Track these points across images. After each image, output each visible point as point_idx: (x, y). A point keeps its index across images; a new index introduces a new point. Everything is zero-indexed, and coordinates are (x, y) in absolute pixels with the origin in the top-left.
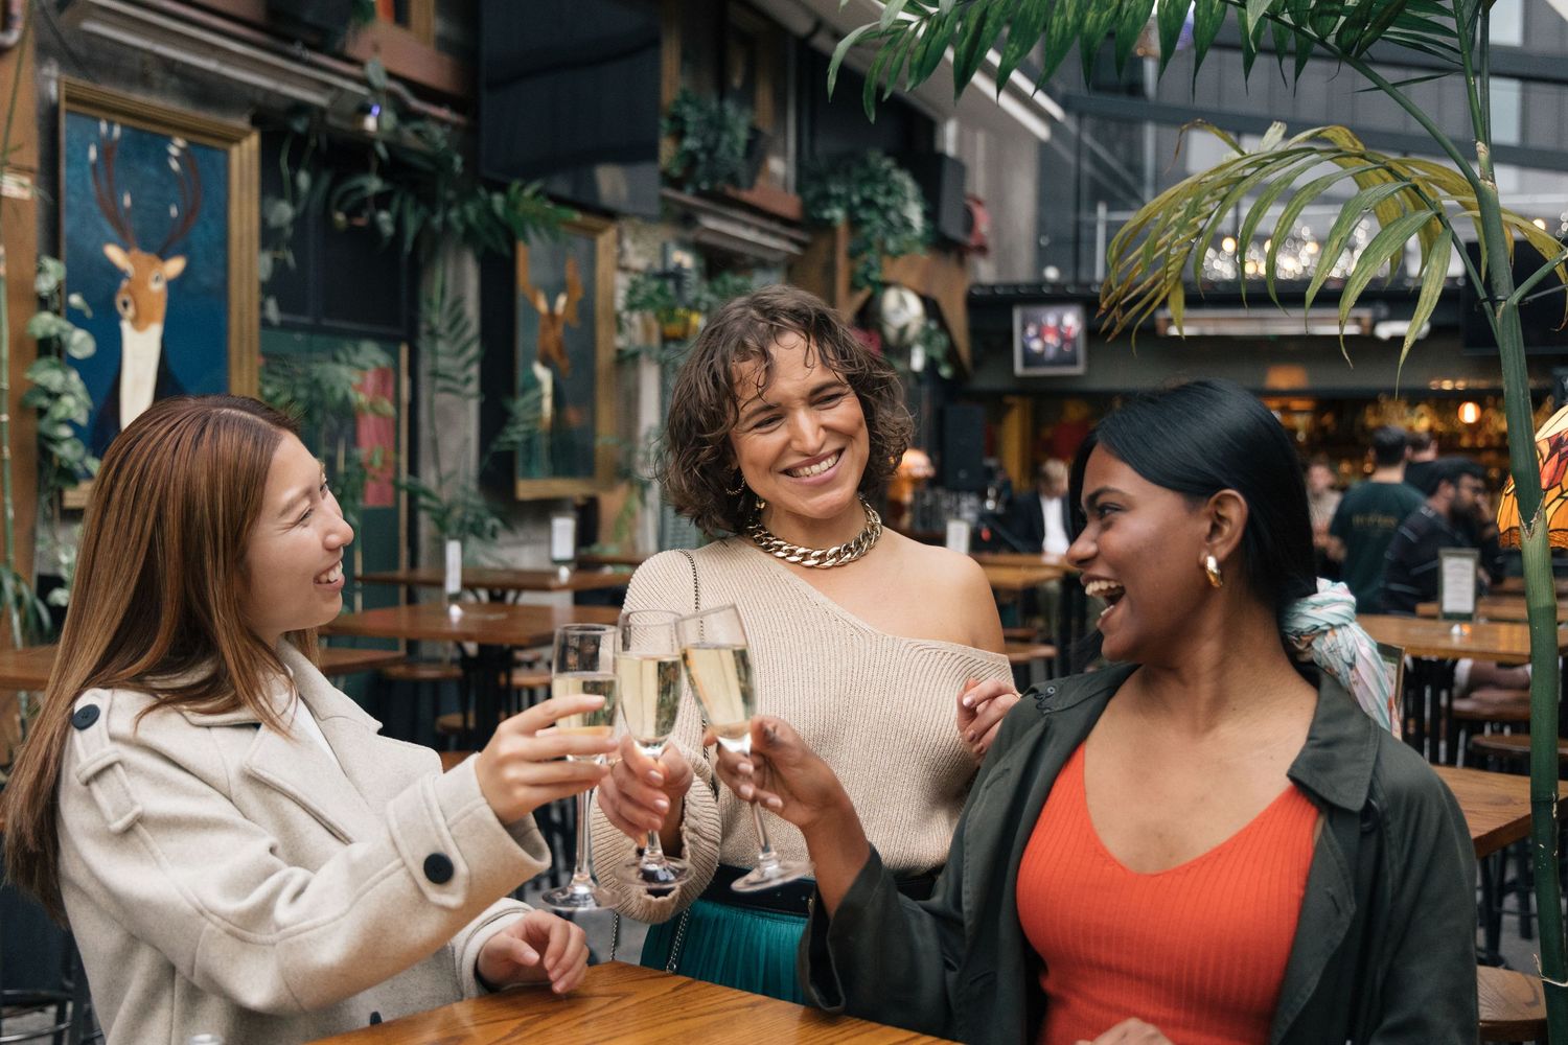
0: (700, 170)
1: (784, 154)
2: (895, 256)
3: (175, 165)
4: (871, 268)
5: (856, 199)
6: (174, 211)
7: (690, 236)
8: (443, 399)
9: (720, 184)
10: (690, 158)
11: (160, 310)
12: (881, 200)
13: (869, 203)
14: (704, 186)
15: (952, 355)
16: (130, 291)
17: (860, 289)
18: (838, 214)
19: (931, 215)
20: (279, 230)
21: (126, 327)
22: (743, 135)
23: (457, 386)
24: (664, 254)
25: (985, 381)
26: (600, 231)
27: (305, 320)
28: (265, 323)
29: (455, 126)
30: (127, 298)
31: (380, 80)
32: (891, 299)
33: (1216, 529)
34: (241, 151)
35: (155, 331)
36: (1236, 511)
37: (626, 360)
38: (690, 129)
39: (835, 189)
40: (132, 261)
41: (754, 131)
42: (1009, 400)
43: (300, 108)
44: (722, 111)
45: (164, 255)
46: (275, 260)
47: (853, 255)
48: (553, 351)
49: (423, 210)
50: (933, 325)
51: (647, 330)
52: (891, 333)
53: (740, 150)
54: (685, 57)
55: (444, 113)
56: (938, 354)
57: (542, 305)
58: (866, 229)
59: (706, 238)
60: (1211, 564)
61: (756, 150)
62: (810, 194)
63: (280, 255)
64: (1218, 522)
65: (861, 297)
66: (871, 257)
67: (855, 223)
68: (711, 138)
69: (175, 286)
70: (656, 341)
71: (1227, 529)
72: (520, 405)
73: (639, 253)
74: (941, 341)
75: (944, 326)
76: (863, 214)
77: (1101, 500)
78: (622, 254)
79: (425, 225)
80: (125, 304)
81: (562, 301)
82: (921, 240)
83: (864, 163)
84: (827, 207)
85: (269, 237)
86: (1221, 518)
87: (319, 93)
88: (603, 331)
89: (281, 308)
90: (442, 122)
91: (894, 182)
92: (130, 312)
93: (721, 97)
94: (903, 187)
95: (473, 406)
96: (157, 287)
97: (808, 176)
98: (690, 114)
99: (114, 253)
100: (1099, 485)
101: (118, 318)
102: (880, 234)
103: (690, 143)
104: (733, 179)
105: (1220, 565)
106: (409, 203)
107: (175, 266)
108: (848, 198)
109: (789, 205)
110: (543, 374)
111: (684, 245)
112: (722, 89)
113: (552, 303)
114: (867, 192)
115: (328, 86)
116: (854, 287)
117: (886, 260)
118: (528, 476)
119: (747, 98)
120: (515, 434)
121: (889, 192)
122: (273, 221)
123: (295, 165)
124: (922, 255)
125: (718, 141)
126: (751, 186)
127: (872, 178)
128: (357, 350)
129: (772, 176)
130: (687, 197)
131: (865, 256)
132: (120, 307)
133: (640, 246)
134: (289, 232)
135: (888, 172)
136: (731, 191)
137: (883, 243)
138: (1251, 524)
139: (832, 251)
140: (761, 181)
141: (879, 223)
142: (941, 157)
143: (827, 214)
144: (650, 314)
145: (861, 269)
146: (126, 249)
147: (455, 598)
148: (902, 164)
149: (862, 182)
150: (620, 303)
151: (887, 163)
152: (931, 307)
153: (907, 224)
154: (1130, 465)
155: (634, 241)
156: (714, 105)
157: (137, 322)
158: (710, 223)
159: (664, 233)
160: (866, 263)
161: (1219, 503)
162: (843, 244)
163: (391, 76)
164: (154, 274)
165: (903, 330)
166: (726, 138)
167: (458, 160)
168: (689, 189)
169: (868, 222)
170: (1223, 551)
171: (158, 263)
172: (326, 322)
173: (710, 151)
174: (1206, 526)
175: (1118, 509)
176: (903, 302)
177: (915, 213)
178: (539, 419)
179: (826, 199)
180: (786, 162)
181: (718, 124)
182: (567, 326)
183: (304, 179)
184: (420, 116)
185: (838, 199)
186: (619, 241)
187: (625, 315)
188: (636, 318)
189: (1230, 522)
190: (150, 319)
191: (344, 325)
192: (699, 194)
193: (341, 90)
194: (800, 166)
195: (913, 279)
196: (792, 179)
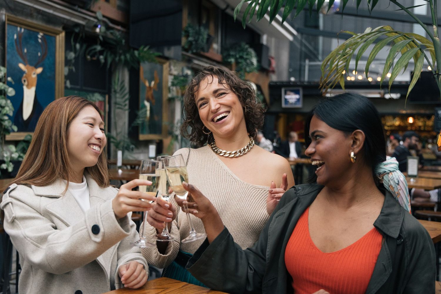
0: (193, 46)
1: (217, 43)
2: (249, 72)
3: (40, 41)
4: (242, 76)
5: (238, 56)
6: (39, 54)
7: (190, 65)
8: (118, 111)
9: (199, 51)
10: (190, 43)
11: (35, 83)
12: (245, 56)
13: (241, 57)
14: (194, 51)
15: (264, 101)
16: (26, 77)
18: (232, 60)
19: (259, 61)
20: (70, 61)
21: (25, 88)
22: (206, 37)
23: (122, 107)
24: (182, 70)
25: (274, 109)
26: (164, 63)
27: (78, 87)
28: (66, 88)
29: (122, 32)
30: (25, 79)
31: (101, 18)
33: (354, 143)
34: (59, 37)
35: (33, 89)
36: (361, 137)
37: (171, 100)
38: (191, 34)
39: (232, 53)
40: (27, 68)
41: (209, 36)
42: (281, 115)
43: (77, 25)
44: (200, 30)
45: (36, 67)
46: (69, 69)
48: (150, 97)
49: (113, 56)
50: (259, 93)
51: (177, 92)
53: (205, 41)
54: (189, 14)
55: (119, 28)
57: (147, 84)
58: (241, 65)
59: (195, 66)
60: (352, 154)
61: (210, 41)
62: (225, 54)
63: (71, 68)
64: (355, 140)
66: (242, 73)
67: (237, 63)
68: (196, 37)
69: (39, 76)
70: (180, 95)
71: (358, 143)
72: (140, 113)
73: (175, 70)
74: (262, 97)
75: (262, 93)
76: (240, 60)
77: (315, 134)
78: (170, 70)
79: (113, 61)
80: (25, 81)
81: (153, 83)
82: (256, 68)
83: (240, 46)
84: (229, 58)
85: (67, 62)
86: (356, 139)
87: (83, 21)
88: (165, 92)
89: (71, 83)
90: (119, 30)
91: (249, 52)
92: (26, 83)
93: (200, 26)
94: (251, 53)
95: (127, 113)
96: (34, 76)
97: (224, 49)
98: (191, 30)
99: (21, 66)
100: (315, 129)
101: (23, 85)
102: (244, 66)
103: (190, 39)
104: (203, 49)
105: (355, 155)
106: (109, 53)
107: (39, 70)
108: (236, 56)
109: (218, 57)
110: (147, 104)
111: (189, 68)
112: (200, 24)
113: (150, 83)
114: (241, 54)
115: (85, 19)
117: (246, 74)
118: (143, 133)
119: (207, 26)
120: (139, 121)
121: (247, 54)
122: (69, 58)
123: (75, 41)
124: (256, 73)
125: (198, 38)
126: (208, 51)
127: (242, 50)
128: (93, 96)
129: (214, 49)
130: (189, 54)
131: (240, 72)
132: (23, 82)
133: (176, 68)
134: (73, 61)
135: (247, 49)
136: (202, 53)
137: (245, 69)
138: (366, 141)
140: (211, 50)
141: (244, 63)
142: (262, 45)
143: (229, 60)
144: (178, 88)
146: (25, 65)
147: (120, 168)
148: (251, 47)
149: (240, 51)
150: (170, 84)
151: (247, 46)
152: (259, 87)
153: (252, 64)
154: (326, 122)
155: (174, 67)
156: (197, 28)
157: (28, 86)
158: (196, 62)
159: (183, 64)
161: (355, 134)
162: (234, 68)
163: (104, 16)
164: (33, 73)
166: (201, 37)
167: (124, 41)
168: (190, 52)
169: (241, 63)
170: (357, 150)
171: (35, 69)
172: (84, 88)
173: (196, 41)
174: (351, 142)
175: (322, 137)
177: (254, 61)
178: (146, 117)
179: (229, 56)
180: (218, 45)
181: (198, 33)
182: (154, 90)
183: (78, 46)
184: (112, 28)
185: (233, 56)
186: (170, 66)
187: (171, 88)
188: (174, 88)
189: (359, 140)
190: (32, 86)
191: (89, 89)
192: (193, 53)
193: (89, 20)
194: (222, 46)
195: (254, 79)
196: (220, 50)
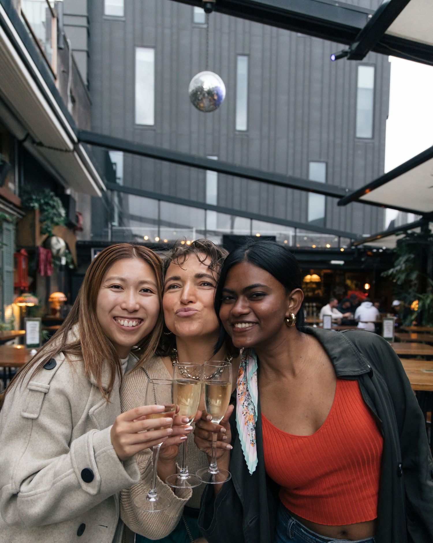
1: (14, 182)
2: (57, 224)
4: (48, 227)
5: (42, 201)
13: (47, 204)
15: (73, 262)
17: (44, 234)
18: (36, 205)
19: (67, 214)
32: (54, 240)
39: (34, 197)
47: (41, 222)
50: (67, 251)
52: (54, 251)
56: (69, 261)
58: (46, 213)
62: (25, 198)
65: (45, 237)
66: (48, 223)
67: (42, 210)
74: (70, 257)
75: (70, 252)
76: (45, 208)
82: (64, 221)
83: (44, 192)
84: (32, 202)
91: (55, 200)
94: (57, 202)
97: (22, 192)
102: (51, 215)
108: (40, 200)
109: (17, 200)
114: (46, 200)
116: (42, 233)
117: (53, 225)
121: (54, 202)
124: (63, 227)
127: (47, 196)
129: (9, 189)
131: (46, 223)
135: (52, 197)
137: (52, 219)
139: (34, 219)
140: (5, 188)
142: (69, 196)
143: (32, 205)
145: (44, 227)
148: (56, 195)
149: (44, 197)
151: (52, 194)
152: (68, 245)
153: (60, 215)
160: (46, 225)
162: (38, 217)
165: (59, 251)
169: (47, 211)
176: (58, 241)
177: (63, 212)
179: (31, 200)
180: (15, 186)
185: (37, 201)
194: (20, 187)
195: (62, 234)
196: (17, 192)
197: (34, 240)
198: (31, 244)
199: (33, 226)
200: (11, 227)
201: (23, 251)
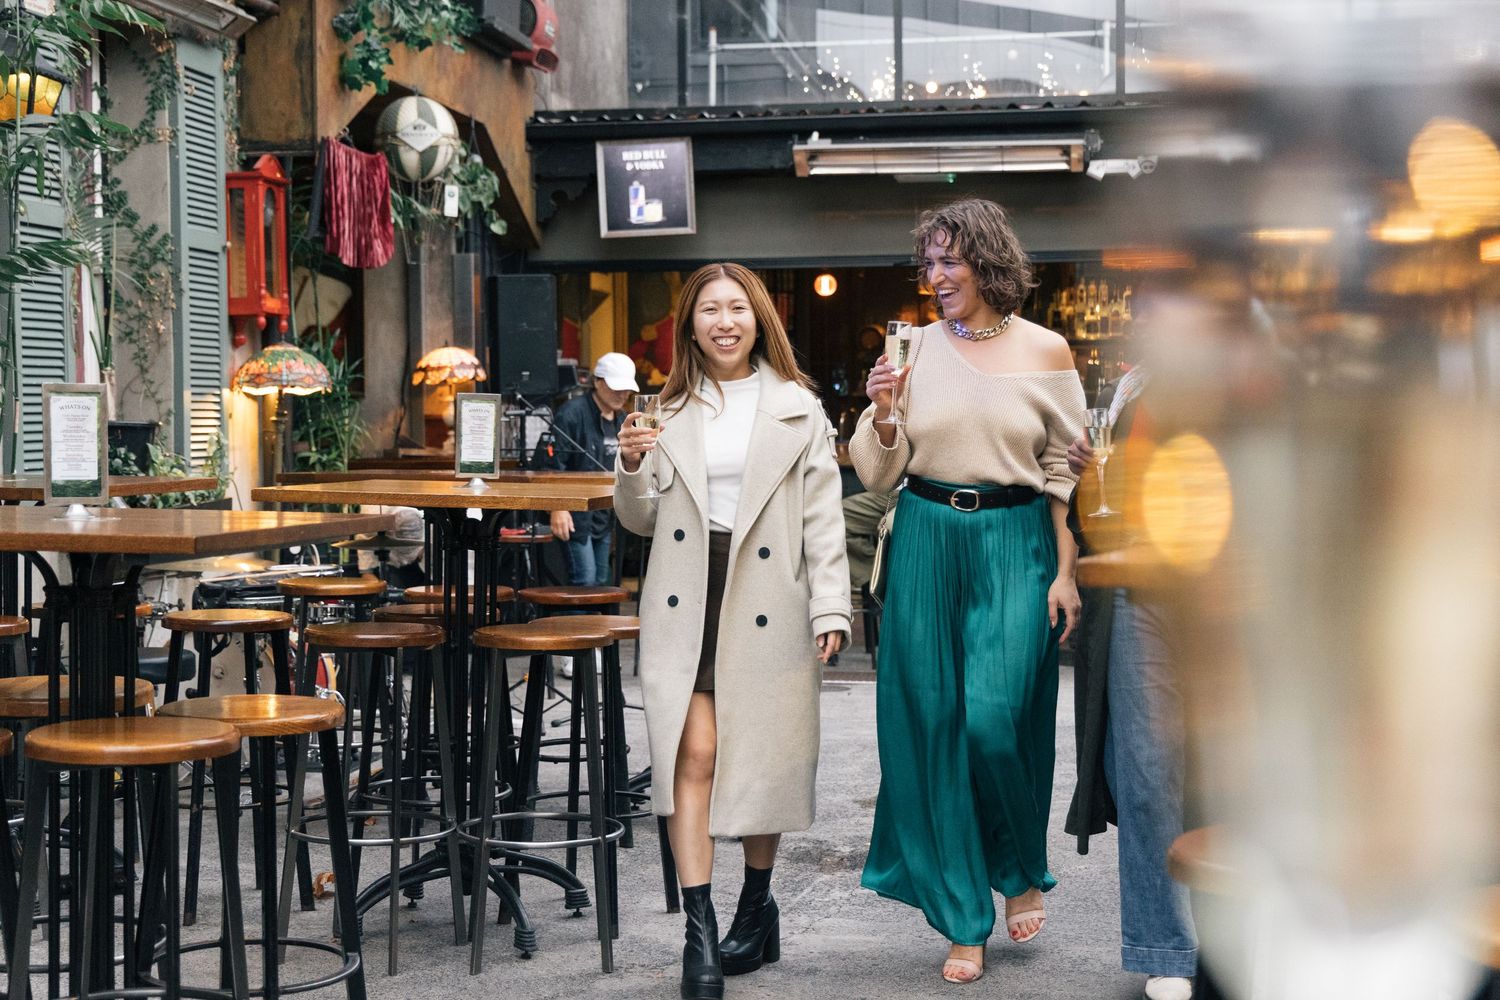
4: (372, 54)
15: (507, 205)
17: (356, 85)
25: (559, 248)
32: (408, 111)
42: (598, 282)
47: (341, 33)
50: (478, 159)
52: (410, 160)
56: (486, 201)
65: (358, 99)
66: (374, 37)
74: (490, 183)
75: (492, 162)
82: (454, 28)
116: (346, 82)
117: (399, 50)
124: (458, 57)
131: (361, 36)
139: (309, 23)
145: (356, 54)
152: (470, 131)
160: (366, 44)
162: (325, 15)
165: (428, 156)
176: (426, 115)
195: (445, 87)
197: (310, 114)
198: (298, 132)
199: (305, 52)
200: (215, 63)
201: (264, 163)
